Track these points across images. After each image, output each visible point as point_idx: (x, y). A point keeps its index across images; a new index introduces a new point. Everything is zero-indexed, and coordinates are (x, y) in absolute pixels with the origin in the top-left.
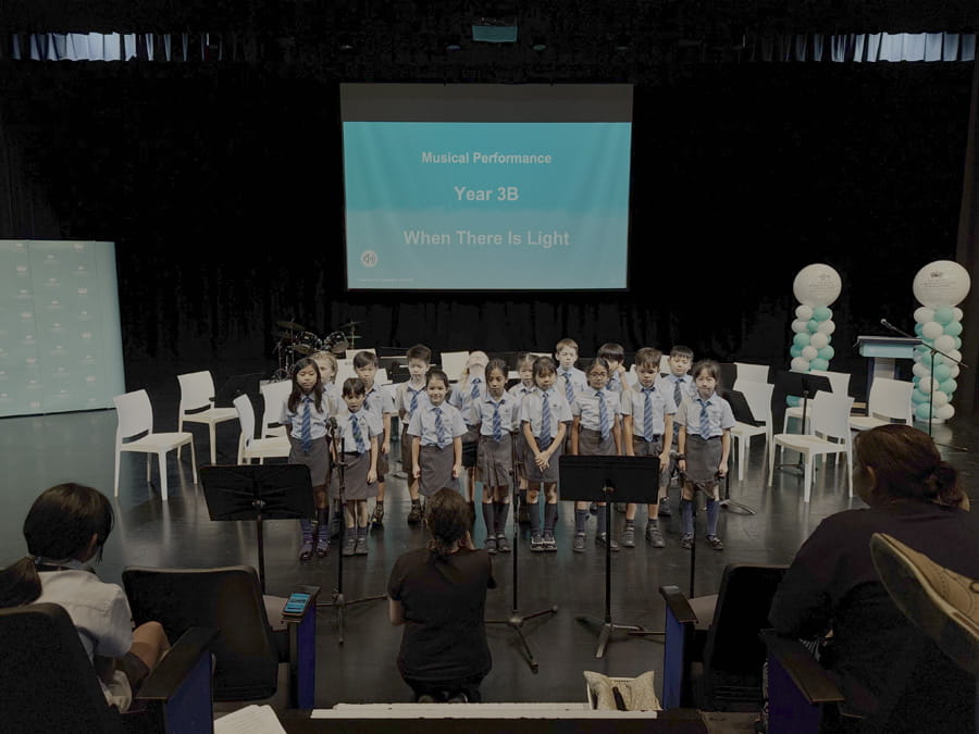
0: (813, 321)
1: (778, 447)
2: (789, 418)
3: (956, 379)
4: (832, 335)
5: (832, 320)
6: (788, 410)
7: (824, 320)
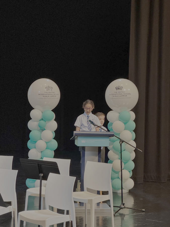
0: (42, 121)
1: (22, 222)
2: (29, 197)
3: (134, 161)
4: (56, 132)
5: (55, 120)
6: (27, 190)
7: (50, 120)
